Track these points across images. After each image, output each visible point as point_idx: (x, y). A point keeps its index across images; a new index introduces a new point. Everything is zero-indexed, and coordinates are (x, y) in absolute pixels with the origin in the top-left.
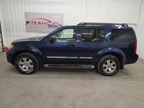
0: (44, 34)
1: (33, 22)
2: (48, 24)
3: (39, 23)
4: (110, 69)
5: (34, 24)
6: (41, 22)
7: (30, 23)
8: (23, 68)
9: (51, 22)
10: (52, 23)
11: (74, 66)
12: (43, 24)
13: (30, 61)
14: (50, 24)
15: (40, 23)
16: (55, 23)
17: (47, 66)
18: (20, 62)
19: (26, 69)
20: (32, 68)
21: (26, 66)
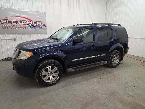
0: (24, 35)
1: (6, 21)
2: (28, 24)
3: (16, 21)
4: (116, 62)
5: (8, 23)
6: (19, 21)
7: (2, 22)
8: (47, 79)
9: (32, 21)
10: (33, 22)
11: (93, 64)
12: (21, 23)
13: (55, 68)
14: (31, 23)
15: (18, 22)
16: (37, 23)
17: (71, 70)
18: (44, 73)
19: (51, 79)
20: (57, 76)
21: (49, 76)
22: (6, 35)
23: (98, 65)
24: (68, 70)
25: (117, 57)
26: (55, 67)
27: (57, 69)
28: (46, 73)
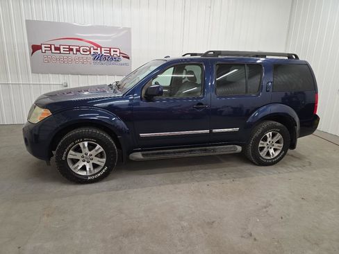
0: (83, 77)
1: (51, 48)
2: (92, 53)
3: (69, 48)
4: (272, 151)
5: (53, 51)
6: (75, 48)
7: (43, 49)
8: (79, 168)
9: (101, 48)
10: (103, 49)
11: (200, 150)
12: (79, 51)
13: (97, 148)
14: (99, 51)
15: (72, 50)
16: (110, 51)
17: (138, 156)
18: (72, 154)
19: (88, 169)
20: (103, 165)
21: (85, 163)
22: (50, 75)
23: (211, 154)
24: (131, 155)
25: (276, 139)
26: (98, 146)
27: (102, 150)
28: (78, 156)
